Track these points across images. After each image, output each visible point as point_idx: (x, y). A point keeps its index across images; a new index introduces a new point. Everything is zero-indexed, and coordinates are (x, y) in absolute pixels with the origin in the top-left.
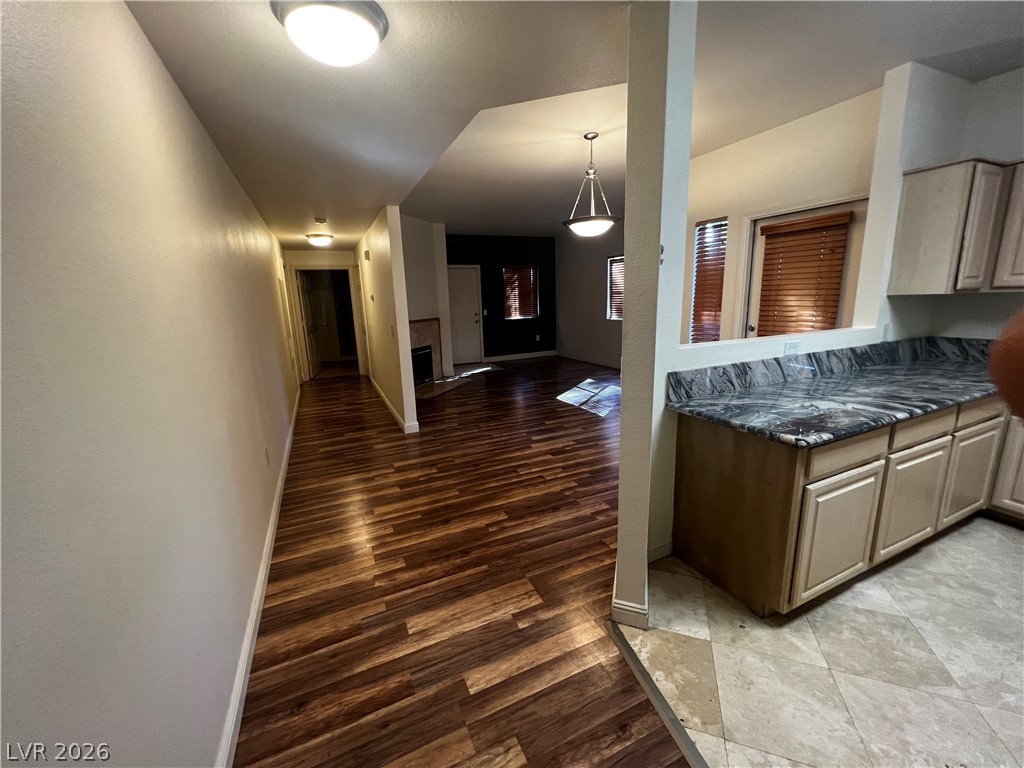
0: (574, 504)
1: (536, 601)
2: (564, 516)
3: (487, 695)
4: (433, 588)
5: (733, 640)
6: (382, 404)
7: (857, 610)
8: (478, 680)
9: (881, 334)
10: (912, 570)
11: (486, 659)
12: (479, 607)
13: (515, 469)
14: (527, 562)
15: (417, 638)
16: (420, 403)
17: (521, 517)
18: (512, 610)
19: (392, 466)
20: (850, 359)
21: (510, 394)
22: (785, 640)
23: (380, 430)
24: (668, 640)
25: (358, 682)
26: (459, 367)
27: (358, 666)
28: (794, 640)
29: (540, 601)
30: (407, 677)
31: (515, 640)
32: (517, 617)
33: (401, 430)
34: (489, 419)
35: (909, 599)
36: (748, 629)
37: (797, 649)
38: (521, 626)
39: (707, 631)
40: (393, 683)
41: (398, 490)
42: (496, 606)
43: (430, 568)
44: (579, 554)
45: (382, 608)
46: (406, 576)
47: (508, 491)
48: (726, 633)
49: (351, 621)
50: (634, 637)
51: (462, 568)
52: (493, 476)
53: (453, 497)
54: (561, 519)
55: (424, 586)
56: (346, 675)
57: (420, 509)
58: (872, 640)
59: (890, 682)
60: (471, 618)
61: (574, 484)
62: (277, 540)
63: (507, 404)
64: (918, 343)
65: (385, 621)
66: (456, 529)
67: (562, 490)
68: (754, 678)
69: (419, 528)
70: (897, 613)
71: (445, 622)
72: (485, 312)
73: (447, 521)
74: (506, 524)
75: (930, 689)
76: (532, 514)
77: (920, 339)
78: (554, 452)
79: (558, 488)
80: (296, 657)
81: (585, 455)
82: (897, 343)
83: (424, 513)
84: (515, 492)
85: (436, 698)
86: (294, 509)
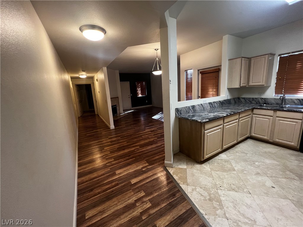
0: (156, 143)
1: (147, 164)
2: (154, 146)
3: (136, 184)
4: (122, 164)
5: (191, 168)
6: (103, 122)
7: (219, 159)
8: (134, 181)
9: (227, 97)
10: (232, 151)
11: (136, 177)
12: (133, 167)
13: (141, 136)
14: (145, 156)
15: (118, 175)
16: (114, 121)
17: (143, 147)
18: (141, 167)
19: (108, 138)
20: (219, 104)
21: (140, 117)
22: (202, 166)
23: (103, 129)
24: (177, 169)
25: (105, 185)
26: (124, 111)
27: (105, 181)
28: (205, 166)
29: (148, 164)
30: (117, 182)
31: (142, 173)
32: (142, 168)
33: (109, 128)
34: (134, 124)
35: (230, 156)
36: (195, 165)
37: (205, 168)
38: (143, 170)
39: (186, 166)
40: (113, 184)
41: (110, 143)
42: (137, 166)
43: (120, 160)
44: (157, 154)
45: (109, 169)
46: (114, 162)
47: (140, 141)
48: (190, 166)
49: (102, 173)
50: (169, 169)
51: (128, 159)
52: (136, 138)
53: (125, 144)
54: (153, 146)
55: (119, 164)
56: (102, 183)
57: (117, 147)
58: (221, 165)
59: (223, 172)
60: (131, 169)
61: (156, 138)
62: (79, 157)
63: (139, 120)
64: (236, 99)
65: (110, 172)
66: (126, 151)
67: (154, 140)
68: (195, 174)
69: (117, 151)
70: (227, 159)
71: (125, 171)
72: (131, 95)
73: (124, 149)
74: (139, 149)
75: (230, 172)
76: (146, 146)
77: (236, 98)
78: (151, 131)
79: (152, 140)
80: (88, 181)
81: (159, 131)
82: (230, 99)
83: (118, 148)
84: (141, 141)
85: (124, 186)
86: (82, 150)
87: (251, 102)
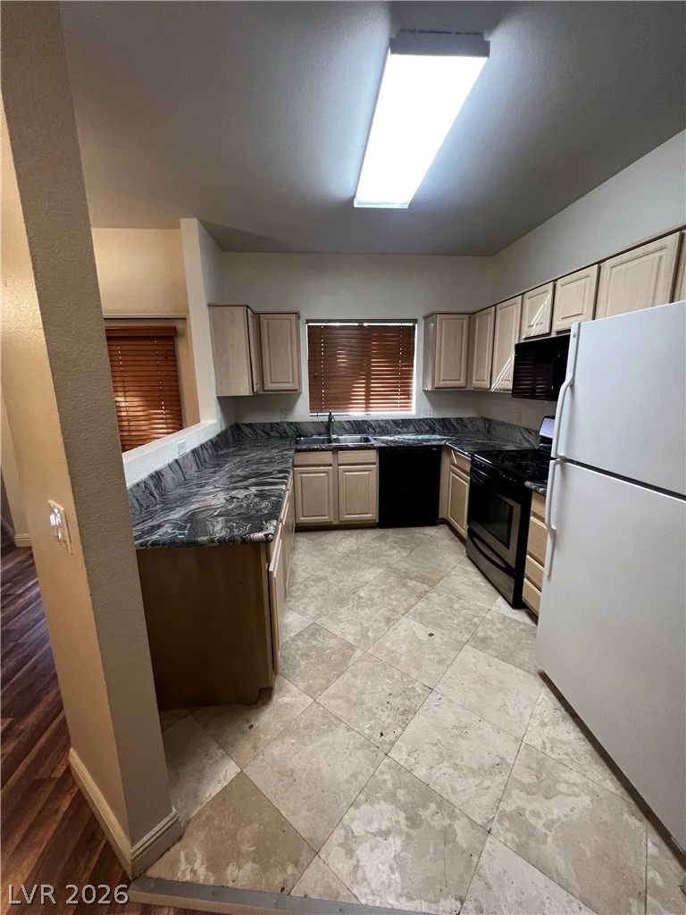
5: (255, 748)
22: (280, 706)
28: (284, 699)
35: (306, 608)
36: (256, 725)
37: (291, 706)
39: (232, 762)
48: (245, 748)
50: (175, 865)
58: (314, 654)
59: (339, 676)
64: (233, 429)
68: (290, 765)
70: (309, 624)
75: (351, 661)
77: (234, 426)
87: (269, 435)
